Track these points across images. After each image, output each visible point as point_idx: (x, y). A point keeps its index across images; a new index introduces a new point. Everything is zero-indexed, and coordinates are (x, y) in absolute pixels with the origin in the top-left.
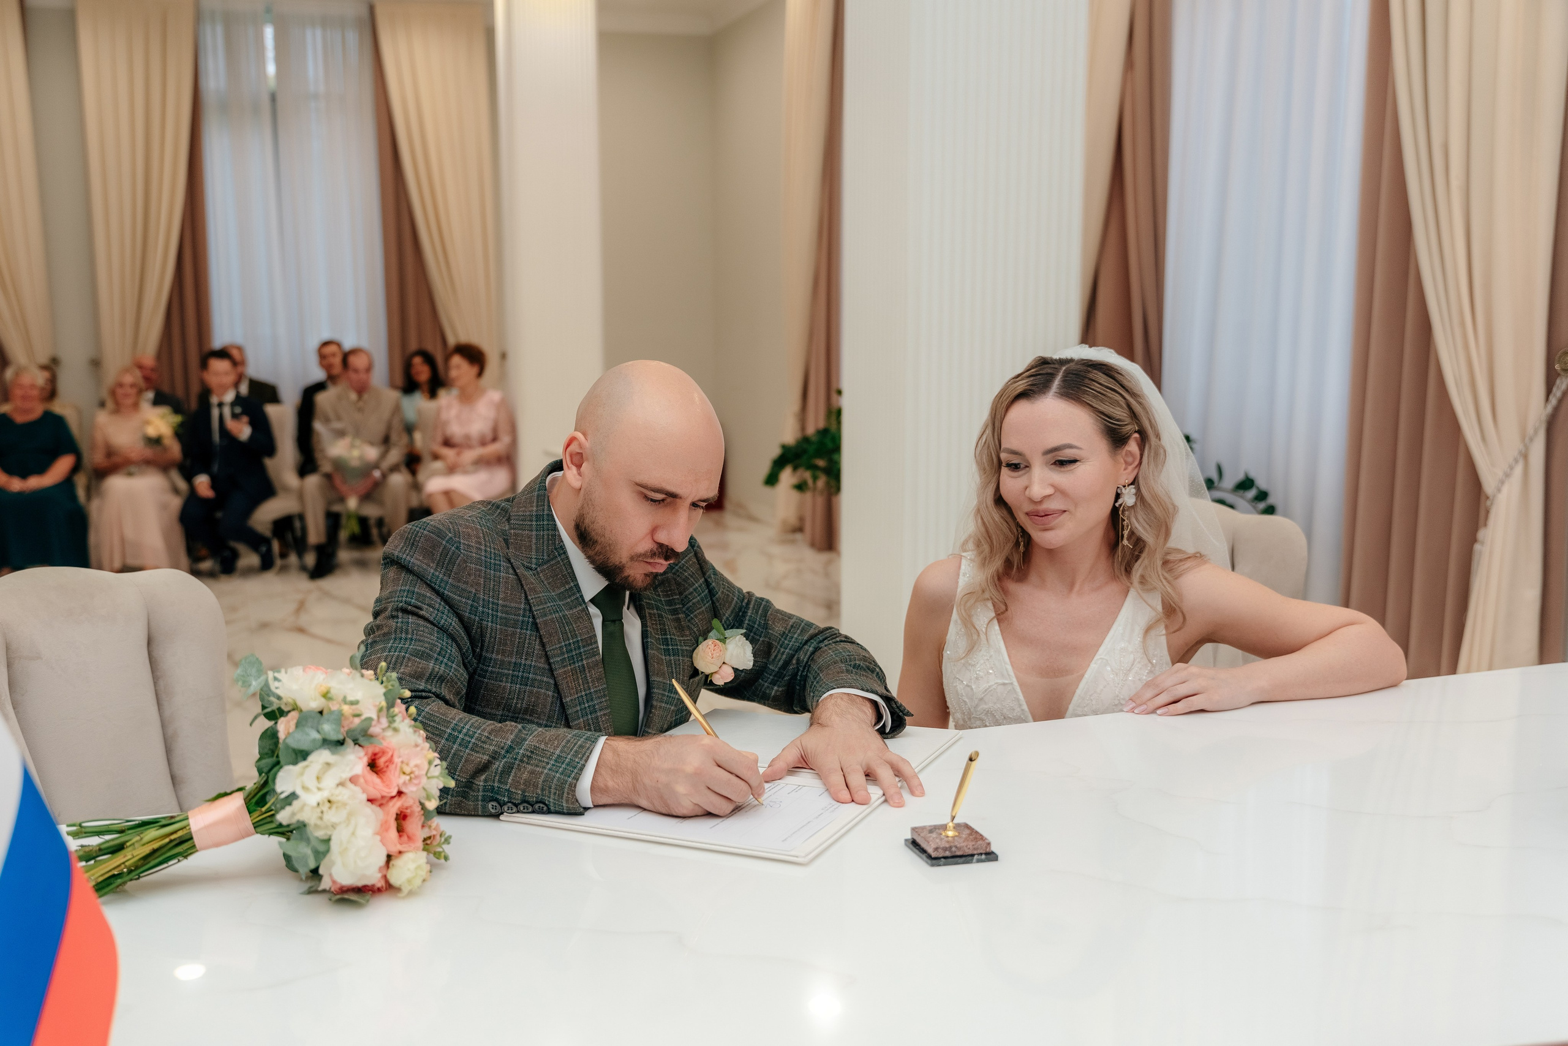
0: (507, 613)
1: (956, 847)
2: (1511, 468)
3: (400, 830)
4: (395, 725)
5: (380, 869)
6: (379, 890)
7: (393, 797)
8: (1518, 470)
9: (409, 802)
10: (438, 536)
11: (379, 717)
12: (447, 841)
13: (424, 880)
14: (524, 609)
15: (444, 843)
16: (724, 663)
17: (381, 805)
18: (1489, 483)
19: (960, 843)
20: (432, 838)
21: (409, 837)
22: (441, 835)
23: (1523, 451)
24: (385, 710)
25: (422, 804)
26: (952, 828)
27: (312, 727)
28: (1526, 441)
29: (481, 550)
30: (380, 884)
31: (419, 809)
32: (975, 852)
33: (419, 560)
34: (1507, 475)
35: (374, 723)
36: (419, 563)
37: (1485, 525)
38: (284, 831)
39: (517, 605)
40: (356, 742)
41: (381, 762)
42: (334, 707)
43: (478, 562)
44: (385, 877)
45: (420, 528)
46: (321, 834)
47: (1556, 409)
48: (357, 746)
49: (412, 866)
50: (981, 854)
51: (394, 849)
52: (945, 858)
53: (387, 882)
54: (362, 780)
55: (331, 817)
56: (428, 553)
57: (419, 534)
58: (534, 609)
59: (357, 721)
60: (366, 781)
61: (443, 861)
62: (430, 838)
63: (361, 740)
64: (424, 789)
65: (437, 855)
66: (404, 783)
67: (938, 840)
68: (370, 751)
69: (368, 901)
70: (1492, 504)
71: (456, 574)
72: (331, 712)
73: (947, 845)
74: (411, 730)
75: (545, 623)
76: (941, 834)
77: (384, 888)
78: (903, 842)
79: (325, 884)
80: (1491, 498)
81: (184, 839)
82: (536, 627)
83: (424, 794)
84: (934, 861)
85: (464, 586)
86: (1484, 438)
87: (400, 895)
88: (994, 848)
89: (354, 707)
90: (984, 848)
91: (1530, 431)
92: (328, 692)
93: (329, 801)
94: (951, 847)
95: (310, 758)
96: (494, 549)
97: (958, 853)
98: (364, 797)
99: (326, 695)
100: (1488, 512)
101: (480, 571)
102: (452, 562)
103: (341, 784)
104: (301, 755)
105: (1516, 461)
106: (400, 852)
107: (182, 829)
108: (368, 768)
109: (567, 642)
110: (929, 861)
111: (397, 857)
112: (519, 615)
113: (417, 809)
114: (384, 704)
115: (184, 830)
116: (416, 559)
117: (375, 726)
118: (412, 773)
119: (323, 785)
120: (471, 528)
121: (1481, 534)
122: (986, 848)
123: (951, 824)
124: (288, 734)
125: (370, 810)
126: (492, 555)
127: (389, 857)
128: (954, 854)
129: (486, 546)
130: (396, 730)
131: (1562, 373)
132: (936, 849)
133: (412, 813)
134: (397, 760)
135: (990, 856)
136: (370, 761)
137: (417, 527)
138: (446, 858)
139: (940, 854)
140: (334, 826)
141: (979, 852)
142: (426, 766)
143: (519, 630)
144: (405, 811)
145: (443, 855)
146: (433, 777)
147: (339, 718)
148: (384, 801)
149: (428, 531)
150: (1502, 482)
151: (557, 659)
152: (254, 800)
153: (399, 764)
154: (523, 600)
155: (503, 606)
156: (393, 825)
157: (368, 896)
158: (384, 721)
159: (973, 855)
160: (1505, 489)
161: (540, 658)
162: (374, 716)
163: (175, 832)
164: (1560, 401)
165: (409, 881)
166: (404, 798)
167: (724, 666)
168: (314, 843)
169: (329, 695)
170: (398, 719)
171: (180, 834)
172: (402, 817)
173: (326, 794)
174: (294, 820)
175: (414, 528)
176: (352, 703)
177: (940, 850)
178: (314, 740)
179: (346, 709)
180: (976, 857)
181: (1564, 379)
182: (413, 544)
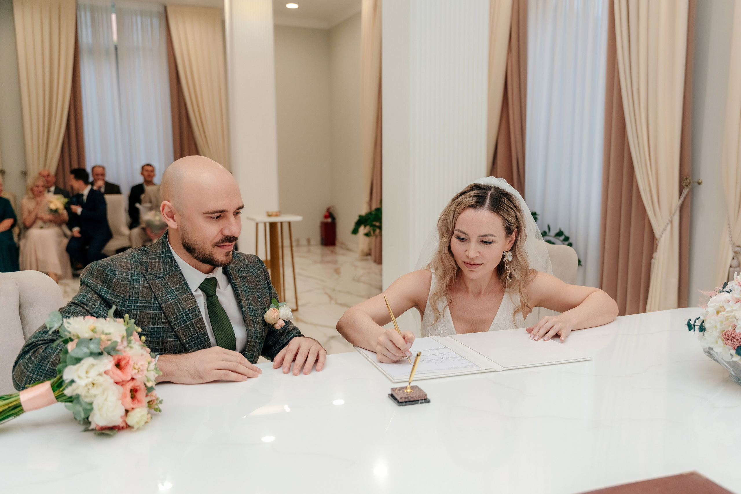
0: (144, 303)
1: (411, 397)
2: (666, 227)
3: (133, 397)
4: (131, 345)
5: (122, 417)
6: (123, 428)
7: (128, 381)
8: (669, 227)
9: (137, 383)
10: (103, 269)
11: (122, 341)
12: (161, 402)
13: (146, 422)
14: (154, 300)
15: (159, 403)
16: (279, 319)
17: (122, 385)
18: (657, 234)
19: (413, 395)
20: (153, 401)
21: (138, 401)
22: (157, 399)
23: (671, 220)
24: (125, 338)
25: (145, 384)
26: (409, 388)
27: (85, 346)
28: (672, 215)
29: (129, 273)
30: (122, 425)
31: (144, 386)
32: (420, 399)
33: (94, 281)
34: (664, 230)
35: (119, 344)
36: (93, 282)
37: (656, 251)
38: (70, 400)
39: (149, 299)
40: (109, 354)
41: (123, 363)
42: (97, 336)
43: (127, 280)
44: (125, 421)
45: (95, 265)
46: (88, 400)
47: (683, 202)
48: (109, 356)
49: (139, 415)
50: (422, 400)
51: (129, 406)
52: (406, 402)
53: (126, 424)
54: (111, 373)
55: (94, 391)
56: (98, 277)
57: (94, 268)
58: (159, 300)
59: (109, 343)
60: (113, 373)
61: (158, 412)
62: (151, 401)
63: (112, 353)
64: (146, 376)
65: (156, 410)
66: (135, 374)
67: (402, 394)
68: (116, 358)
69: (115, 434)
70: (658, 242)
71: (113, 287)
72: (96, 338)
73: (406, 396)
74: (140, 347)
75: (166, 306)
76: (404, 391)
77: (125, 427)
78: (387, 395)
79: (92, 426)
80: (658, 240)
81: (17, 406)
82: (161, 308)
83: (145, 379)
84: (400, 404)
85: (117, 294)
86: (655, 214)
87: (133, 430)
88: (429, 397)
89: (108, 336)
90: (424, 397)
91: (673, 211)
92: (95, 328)
93: (93, 384)
94: (408, 397)
95: (83, 362)
96: (137, 272)
97: (412, 400)
98: (112, 381)
99: (93, 331)
100: (657, 246)
101: (127, 284)
102: (111, 282)
103: (100, 375)
104: (78, 360)
105: (668, 224)
106: (133, 409)
107: (15, 401)
108: (115, 367)
109: (180, 313)
110: (398, 404)
111: (131, 411)
112: (151, 303)
113: (143, 387)
114: (125, 334)
115: (17, 401)
116: (93, 281)
117: (120, 345)
118: (139, 368)
119: (89, 375)
120: (124, 263)
121: (655, 255)
122: (425, 397)
123: (409, 386)
124: (72, 350)
125: (115, 387)
126: (136, 275)
127: (127, 411)
128: (410, 400)
129: (132, 270)
130: (131, 347)
131: (685, 187)
132: (401, 398)
133: (140, 389)
134: (131, 362)
135: (426, 400)
136: (116, 363)
137: (93, 264)
138: (160, 411)
139: (403, 400)
140: (95, 396)
141: (422, 398)
142: (147, 365)
143: (152, 311)
144: (136, 387)
145: (158, 409)
146: (151, 370)
147: (99, 342)
148: (124, 383)
149: (99, 266)
150: (662, 233)
151: (175, 323)
152: (56, 385)
153: (132, 364)
154: (153, 296)
155: (141, 300)
156: (129, 395)
157: (115, 431)
158: (125, 343)
159: (418, 400)
160: (664, 236)
161: (165, 323)
162: (119, 340)
163: (12, 402)
164: (685, 198)
165: (138, 423)
166: (135, 381)
167: (280, 320)
168: (84, 404)
169: (95, 330)
170: (133, 342)
171: (14, 403)
172: (134, 392)
173: (90, 380)
174: (74, 394)
175: (92, 265)
176: (106, 334)
177: (403, 399)
178: (85, 353)
179: (103, 337)
180: (420, 401)
181: (686, 190)
182: (91, 273)
